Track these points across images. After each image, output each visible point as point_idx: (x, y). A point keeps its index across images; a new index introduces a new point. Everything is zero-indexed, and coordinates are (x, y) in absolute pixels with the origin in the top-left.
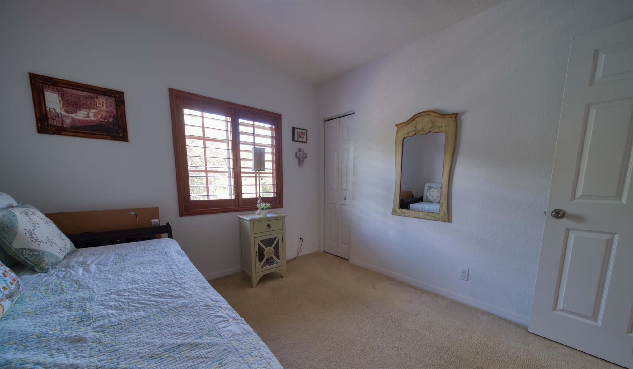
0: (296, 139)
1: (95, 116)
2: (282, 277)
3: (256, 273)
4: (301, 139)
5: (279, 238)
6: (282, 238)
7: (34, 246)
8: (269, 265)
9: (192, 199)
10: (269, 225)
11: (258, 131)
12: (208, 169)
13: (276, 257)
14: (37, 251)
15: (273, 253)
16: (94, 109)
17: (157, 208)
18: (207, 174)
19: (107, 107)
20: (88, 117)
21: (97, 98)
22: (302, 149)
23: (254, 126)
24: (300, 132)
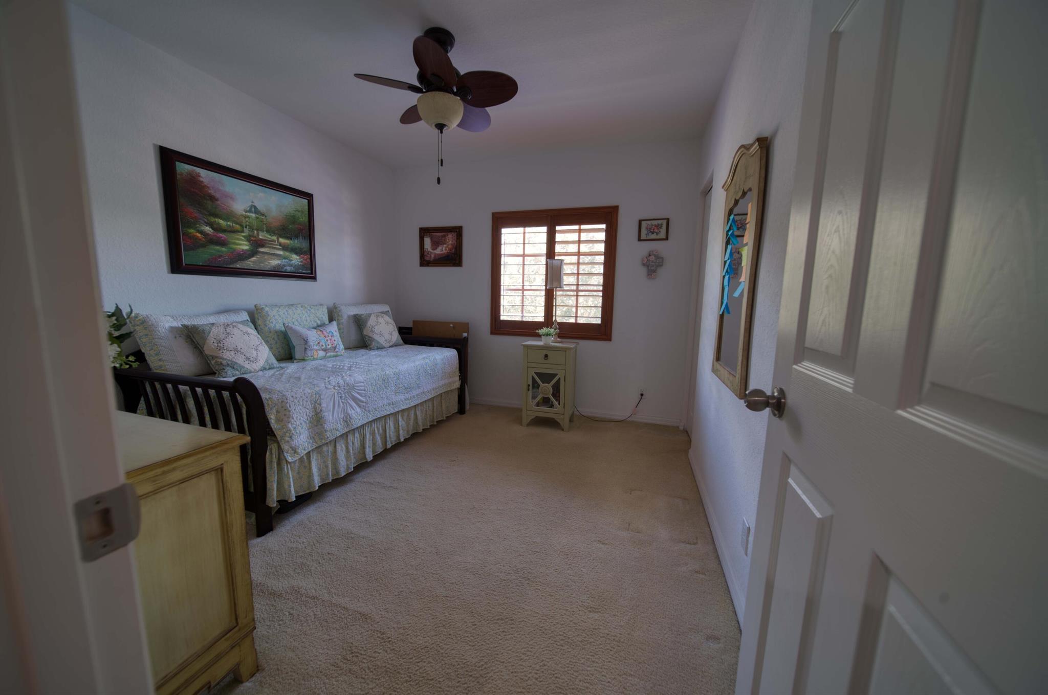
0: (643, 236)
1: (446, 250)
2: (563, 430)
3: (527, 410)
4: (654, 236)
5: (561, 375)
6: (565, 377)
7: (371, 335)
8: (549, 407)
9: (502, 318)
10: (546, 356)
11: (584, 236)
12: (525, 288)
13: (557, 400)
14: (371, 338)
15: (551, 393)
16: (445, 244)
17: (468, 323)
18: (523, 293)
19: (452, 241)
20: (442, 251)
21: (448, 235)
22: (653, 251)
23: (580, 231)
24: (652, 225)
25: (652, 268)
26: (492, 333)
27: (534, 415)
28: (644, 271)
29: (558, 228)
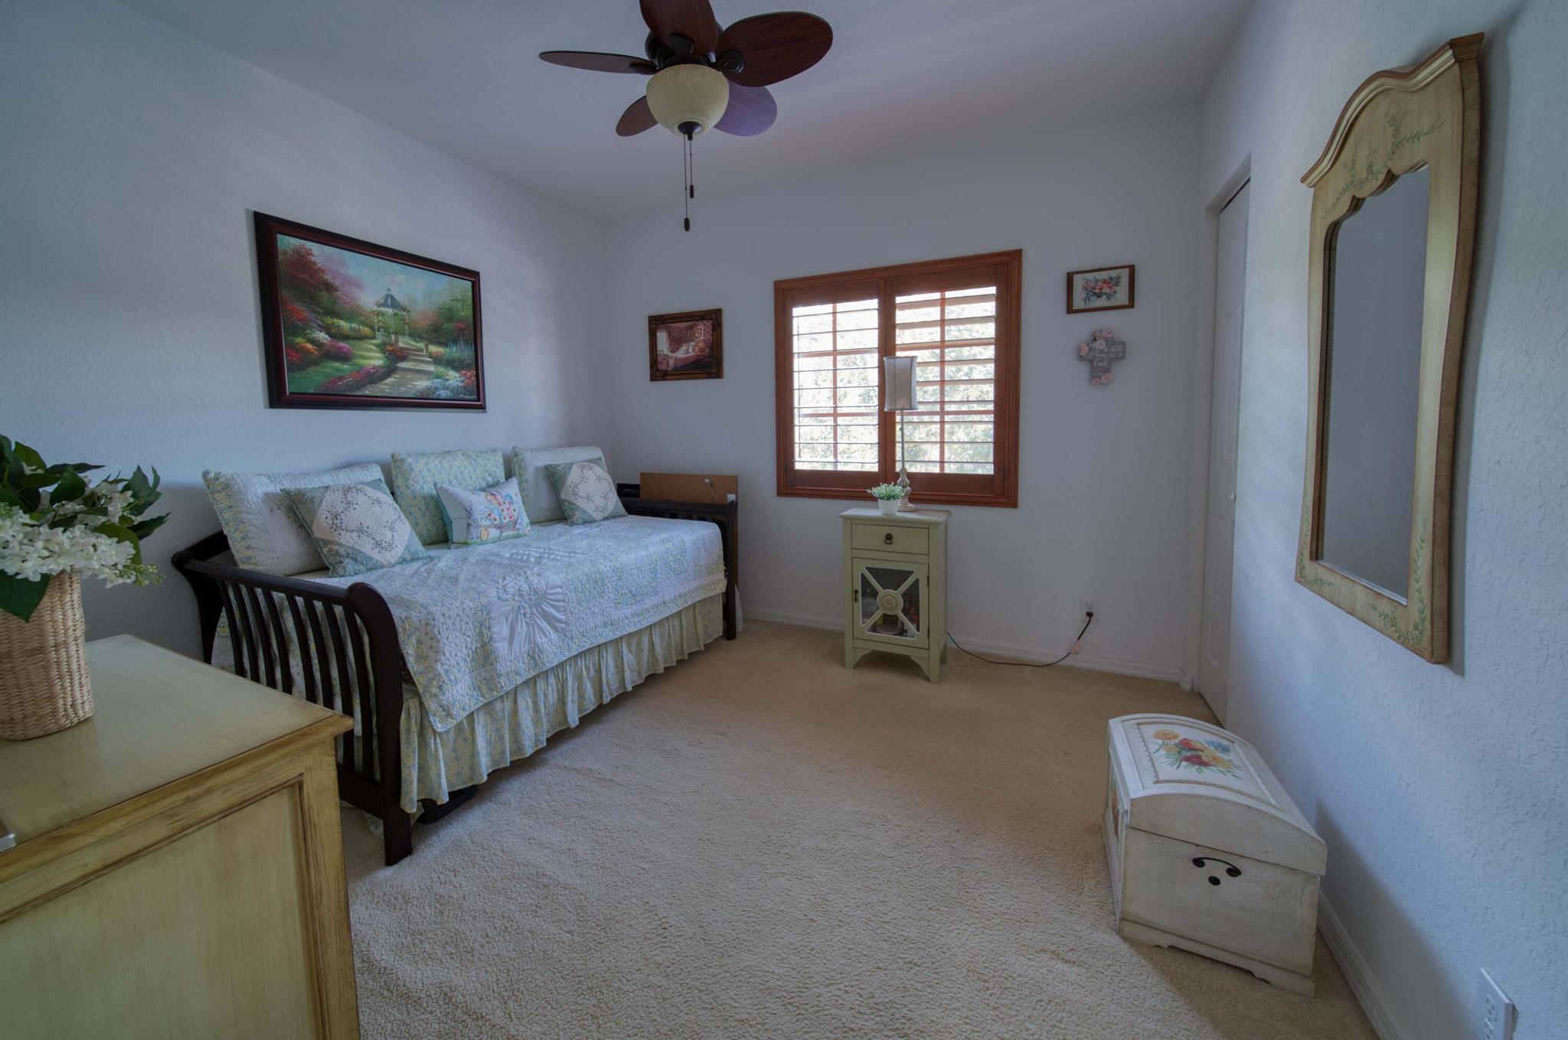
0: (1078, 303)
1: (694, 350)
2: (928, 679)
3: (853, 638)
4: (1102, 302)
5: (919, 574)
6: (928, 577)
7: (572, 499)
8: (895, 635)
9: (798, 466)
10: (889, 537)
11: (952, 311)
12: (839, 411)
13: (912, 621)
14: (574, 504)
15: (901, 608)
16: (693, 341)
17: (737, 476)
18: (835, 421)
19: (705, 335)
20: (688, 353)
21: (697, 325)
22: (1101, 331)
23: (943, 302)
24: (1097, 281)
25: (1101, 364)
26: (780, 493)
27: (867, 648)
28: (1083, 370)
29: (899, 300)
